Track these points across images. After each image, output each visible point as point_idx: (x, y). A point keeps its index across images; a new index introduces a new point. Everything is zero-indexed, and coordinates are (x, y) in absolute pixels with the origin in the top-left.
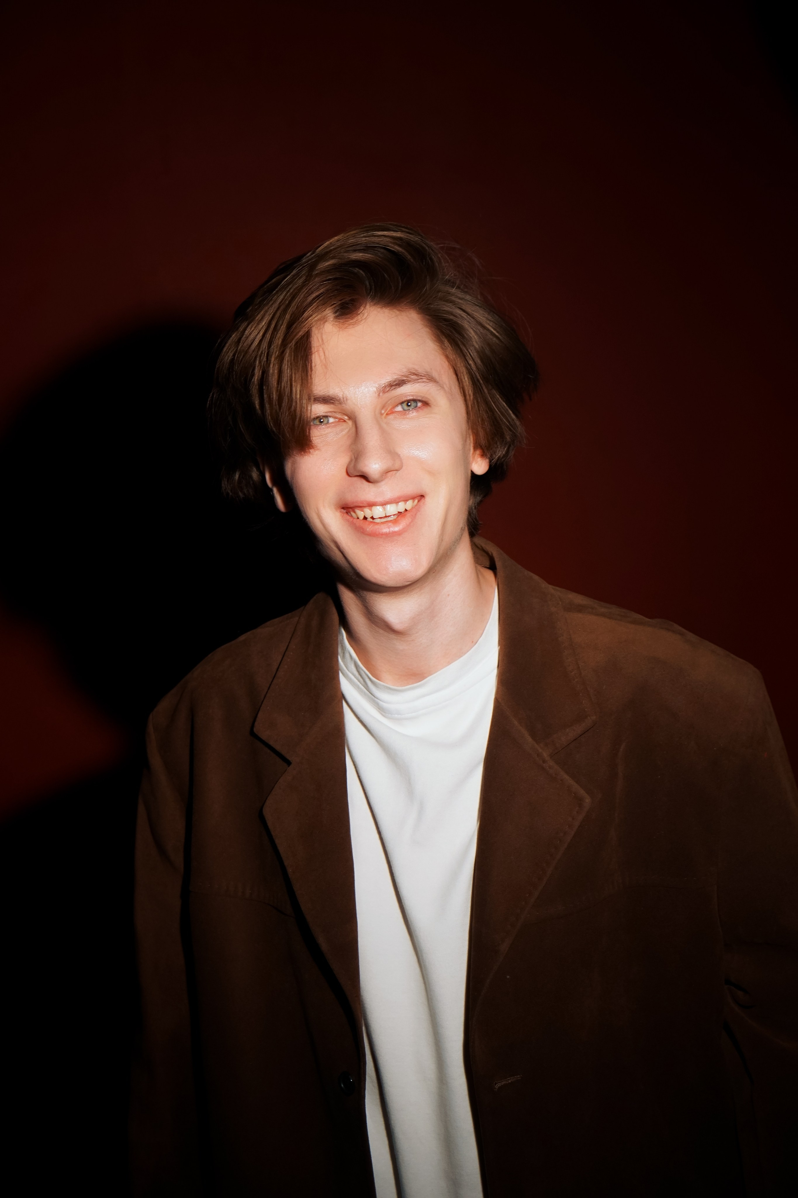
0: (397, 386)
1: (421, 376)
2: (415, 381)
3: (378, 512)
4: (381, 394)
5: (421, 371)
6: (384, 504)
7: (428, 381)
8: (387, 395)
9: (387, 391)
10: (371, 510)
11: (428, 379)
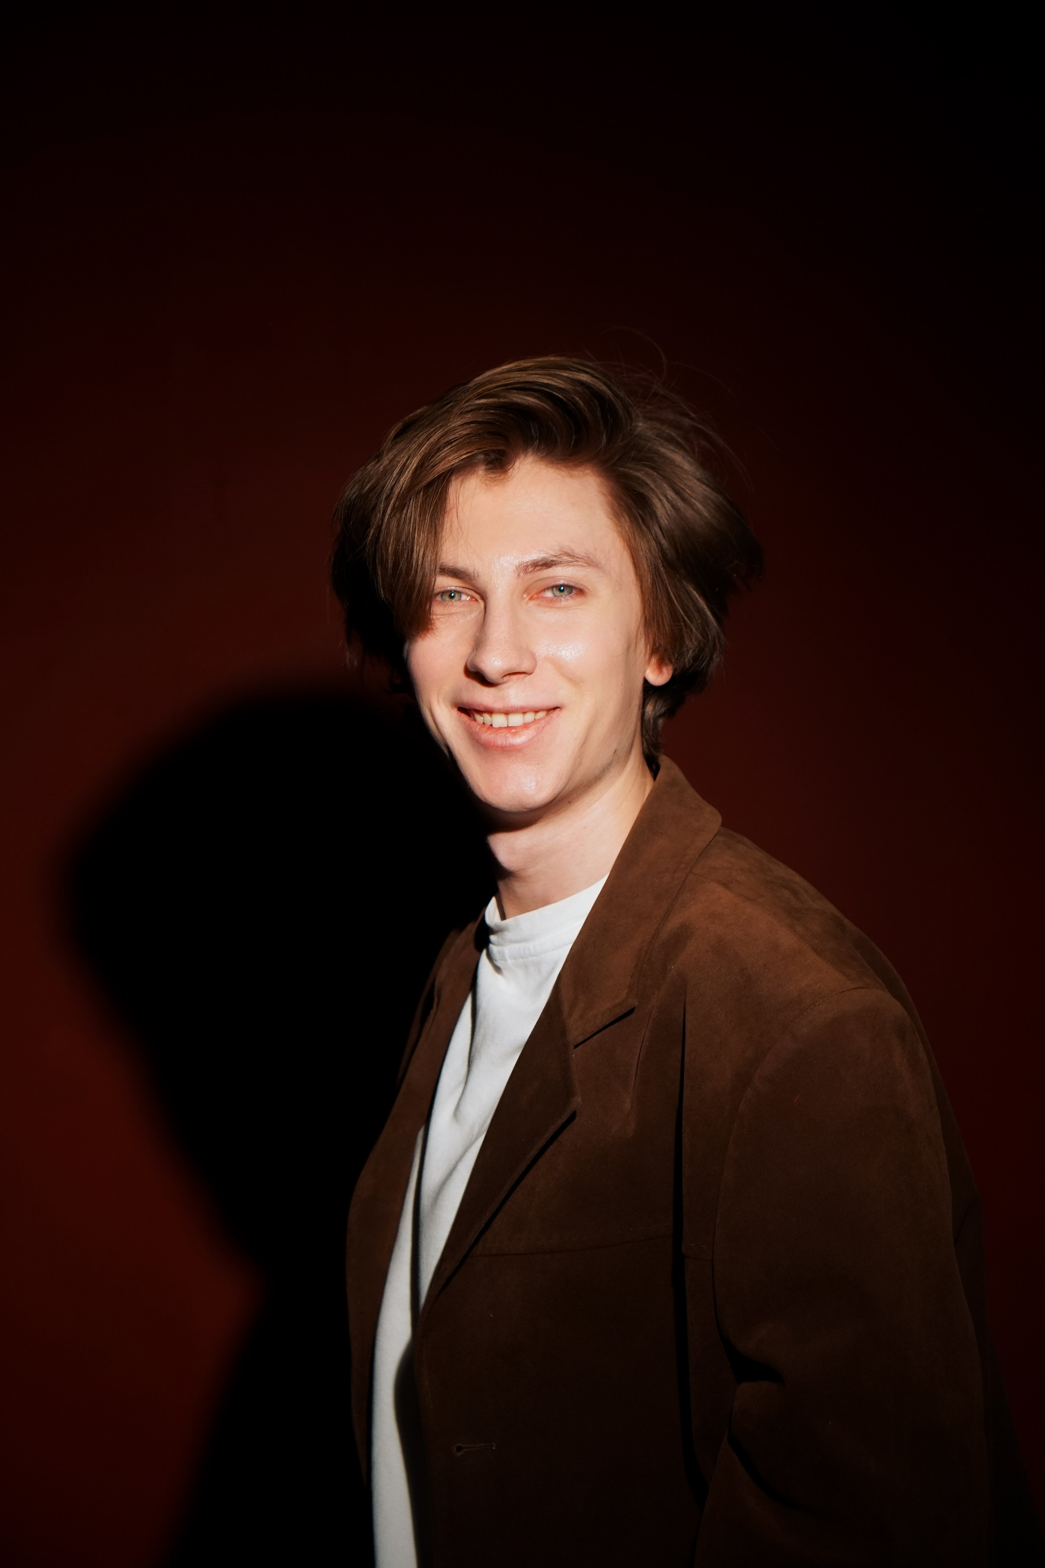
0: (545, 567)
1: (577, 558)
2: (568, 563)
3: (499, 720)
4: (522, 574)
5: (579, 551)
6: (507, 713)
7: (586, 565)
8: (529, 576)
9: (531, 572)
10: (491, 717)
11: (586, 563)
